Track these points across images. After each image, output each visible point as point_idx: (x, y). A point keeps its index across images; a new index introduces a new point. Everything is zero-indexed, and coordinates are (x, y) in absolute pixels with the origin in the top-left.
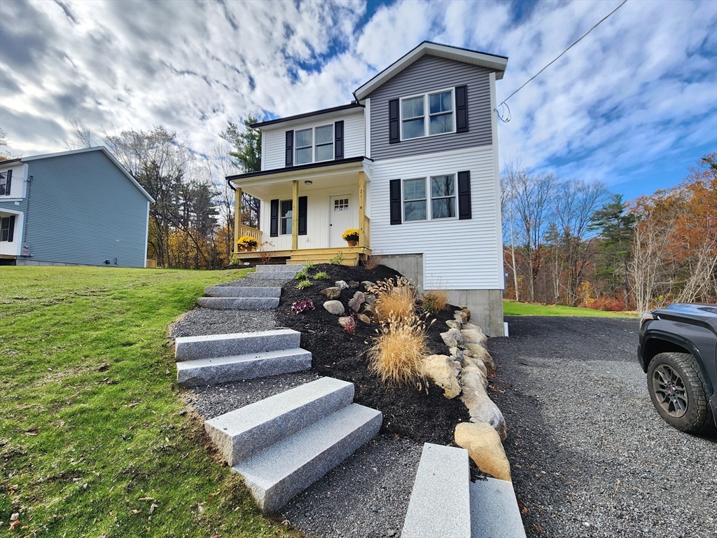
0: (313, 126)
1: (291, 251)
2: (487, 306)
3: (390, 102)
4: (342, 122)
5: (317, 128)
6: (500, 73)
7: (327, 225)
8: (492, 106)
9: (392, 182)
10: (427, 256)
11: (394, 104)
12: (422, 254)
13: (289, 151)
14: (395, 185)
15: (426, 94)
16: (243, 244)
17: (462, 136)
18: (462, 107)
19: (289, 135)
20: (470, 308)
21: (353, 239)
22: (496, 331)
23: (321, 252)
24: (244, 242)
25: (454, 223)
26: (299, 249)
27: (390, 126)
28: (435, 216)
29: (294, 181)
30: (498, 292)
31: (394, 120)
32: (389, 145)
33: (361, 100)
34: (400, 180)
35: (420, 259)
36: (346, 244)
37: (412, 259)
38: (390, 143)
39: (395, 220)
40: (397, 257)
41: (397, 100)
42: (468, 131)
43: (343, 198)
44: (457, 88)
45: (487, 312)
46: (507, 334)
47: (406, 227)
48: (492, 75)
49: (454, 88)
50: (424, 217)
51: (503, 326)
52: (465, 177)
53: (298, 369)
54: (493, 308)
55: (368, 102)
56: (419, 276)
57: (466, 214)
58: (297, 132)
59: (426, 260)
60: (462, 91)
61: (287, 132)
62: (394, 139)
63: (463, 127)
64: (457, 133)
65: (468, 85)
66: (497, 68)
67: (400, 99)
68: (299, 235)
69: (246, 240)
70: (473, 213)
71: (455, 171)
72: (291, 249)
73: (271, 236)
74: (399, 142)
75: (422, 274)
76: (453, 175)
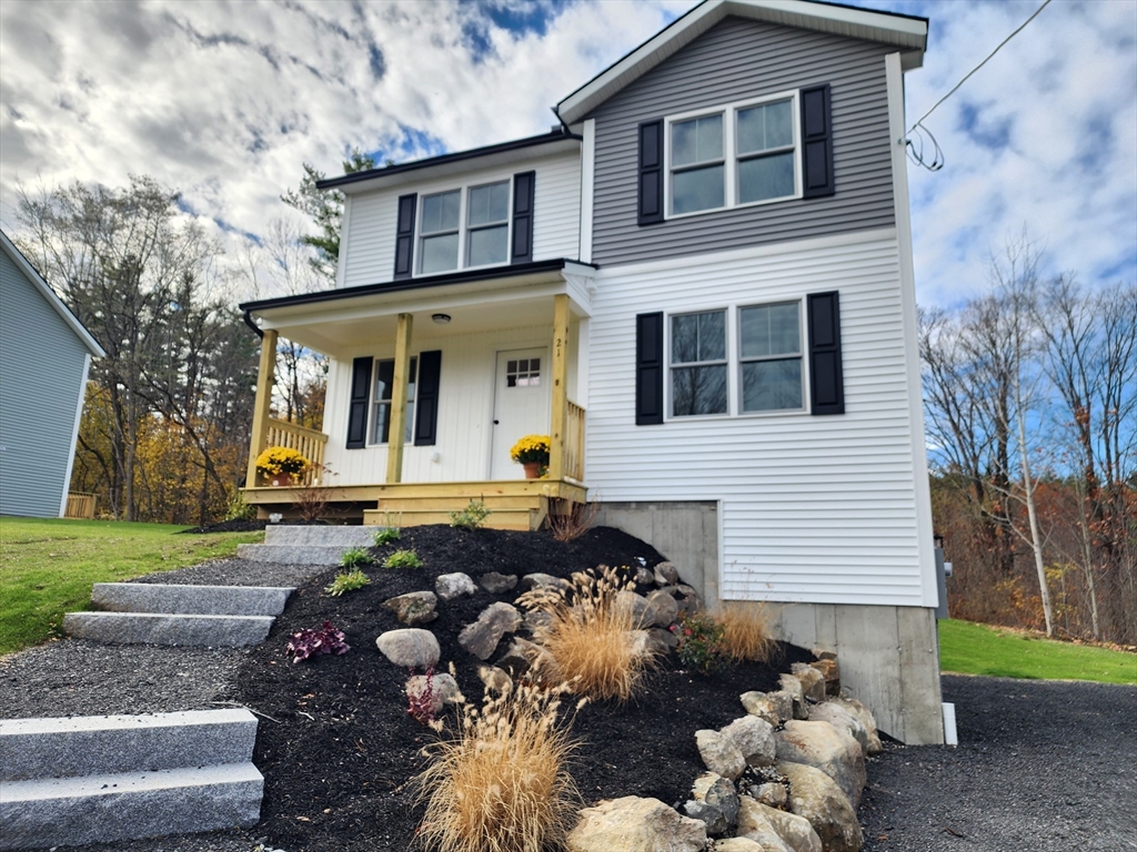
0: (464, 185)
1: (383, 487)
2: (892, 654)
3: (643, 127)
4: (531, 176)
5: (472, 189)
6: (912, 56)
7: (490, 421)
8: (892, 132)
9: (641, 318)
10: (728, 507)
11: (651, 132)
12: (715, 502)
13: (405, 243)
14: (648, 326)
15: (730, 109)
16: (269, 466)
17: (817, 205)
18: (818, 137)
19: (407, 203)
20: (848, 657)
21: (535, 459)
22: (921, 727)
24: (272, 462)
25: (800, 428)
26: (403, 481)
27: (640, 182)
28: (747, 405)
29: (402, 316)
30: (923, 614)
31: (650, 169)
32: (637, 228)
33: (574, 123)
34: (661, 314)
35: (710, 515)
36: (519, 472)
37: (690, 515)
38: (640, 225)
39: (648, 412)
40: (652, 507)
41: (659, 124)
42: (833, 194)
43: (529, 356)
44: (804, 93)
45: (894, 671)
46: (952, 739)
47: (677, 431)
48: (893, 61)
49: (796, 93)
50: (719, 406)
51: (941, 712)
52: (825, 307)
53: (219, 825)
54: (910, 658)
55: (589, 129)
56: (708, 561)
57: (829, 400)
58: (426, 197)
59: (729, 524)
60: (817, 100)
61: (402, 199)
62: (650, 215)
63: (820, 186)
64: (804, 198)
65: (832, 84)
66: (904, 41)
67: (667, 120)
68: (416, 444)
69: (278, 458)
70: (848, 400)
71: (800, 292)
72: (383, 482)
73: (348, 447)
74: (663, 221)
75: (715, 557)
76: (796, 302)
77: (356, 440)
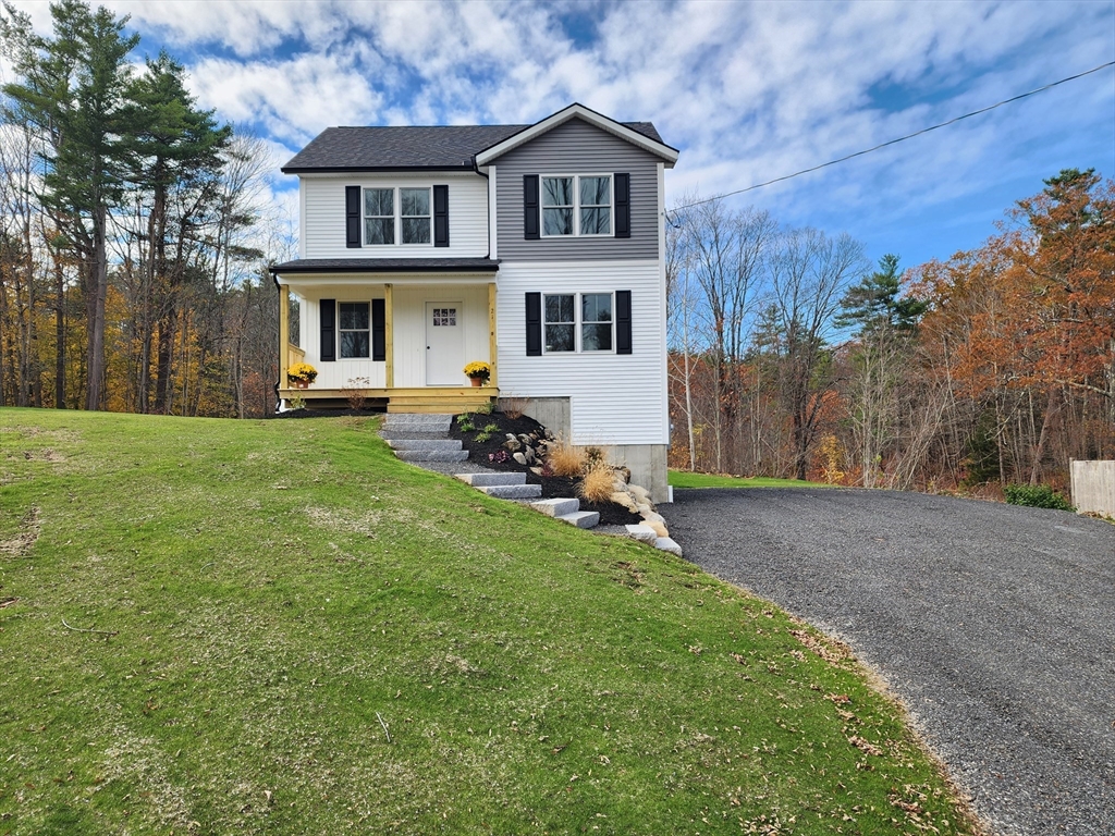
0: (397, 186)
1: (386, 390)
2: (649, 466)
3: (526, 177)
4: (446, 188)
5: (403, 189)
6: (669, 165)
7: (425, 348)
8: (659, 207)
9: (528, 295)
10: (576, 400)
11: (531, 182)
12: (569, 397)
13: (353, 221)
14: (532, 299)
15: (576, 176)
16: (301, 376)
17: (622, 242)
18: (623, 203)
19: (353, 194)
20: (629, 467)
21: (480, 376)
22: (659, 496)
23: (433, 394)
24: (301, 373)
25: (610, 357)
26: (395, 387)
27: (526, 212)
28: (585, 347)
29: (388, 285)
30: (662, 447)
31: (531, 205)
32: (524, 240)
33: (481, 166)
34: (539, 294)
35: (566, 404)
37: (556, 404)
39: (533, 349)
40: (535, 400)
41: (536, 177)
42: (629, 237)
43: (448, 307)
44: (617, 176)
45: (648, 473)
46: (671, 500)
47: (550, 359)
48: (660, 166)
49: (612, 174)
50: (571, 347)
51: (667, 490)
52: (624, 298)
54: (655, 467)
55: (492, 172)
56: (565, 427)
57: (625, 347)
58: (368, 190)
59: (575, 407)
60: (623, 181)
61: (348, 188)
62: (532, 233)
63: (623, 231)
64: (616, 237)
65: (631, 173)
66: (668, 159)
67: (541, 176)
68: (374, 360)
69: (305, 370)
70: (633, 347)
71: (612, 289)
72: (385, 387)
73: (322, 360)
74: (539, 239)
75: (569, 425)
76: (609, 295)
77: (327, 355)
